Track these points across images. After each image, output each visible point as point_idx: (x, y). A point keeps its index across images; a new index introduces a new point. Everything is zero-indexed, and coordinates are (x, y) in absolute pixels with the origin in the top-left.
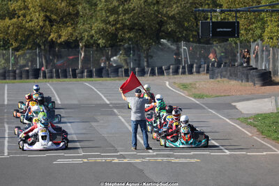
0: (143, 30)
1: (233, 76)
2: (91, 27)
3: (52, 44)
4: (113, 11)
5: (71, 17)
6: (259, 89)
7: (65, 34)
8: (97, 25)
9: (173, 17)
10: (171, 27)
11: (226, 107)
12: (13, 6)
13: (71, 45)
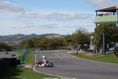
0: (55, 45)
2: (49, 44)
4: (51, 43)
6: (69, 51)
7: (46, 45)
9: (58, 43)
11: (66, 52)
12: (40, 42)
13: (46, 47)
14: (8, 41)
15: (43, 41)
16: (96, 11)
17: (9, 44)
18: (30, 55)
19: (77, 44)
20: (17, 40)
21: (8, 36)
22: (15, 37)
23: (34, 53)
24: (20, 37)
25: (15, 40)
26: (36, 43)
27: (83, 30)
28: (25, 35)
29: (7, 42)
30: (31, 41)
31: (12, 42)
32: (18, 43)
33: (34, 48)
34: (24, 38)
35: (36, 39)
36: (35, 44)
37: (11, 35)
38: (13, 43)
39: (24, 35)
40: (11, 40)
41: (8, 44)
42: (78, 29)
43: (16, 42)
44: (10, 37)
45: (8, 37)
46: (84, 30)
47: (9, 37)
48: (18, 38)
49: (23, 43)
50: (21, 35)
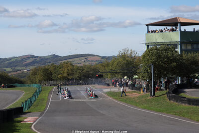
1: (102, 85)
2: (76, 76)
3: (69, 79)
4: (80, 73)
5: (72, 74)
6: (107, 87)
7: (71, 77)
8: (77, 75)
10: (91, 76)
11: (101, 90)
12: (61, 72)
13: (72, 79)
14: (11, 67)
15: (66, 70)
16: (147, 25)
17: (12, 72)
18: (44, 95)
19: (119, 76)
20: (27, 65)
21: (10, 59)
22: (22, 60)
23: (50, 93)
24: (31, 60)
25: (23, 66)
26: (55, 73)
27: (129, 53)
28: (40, 57)
29: (8, 69)
30: (48, 70)
31: (17, 68)
32: (28, 71)
33: (52, 82)
34: (37, 62)
35: (56, 68)
36: (54, 75)
37: (15, 57)
38: (19, 70)
39: (37, 57)
40: (16, 66)
41: (10, 72)
42: (122, 52)
43: (25, 68)
44: (14, 60)
45: (10, 61)
46: (131, 53)
47: (12, 60)
48: (28, 61)
49: (35, 73)
50: (32, 56)
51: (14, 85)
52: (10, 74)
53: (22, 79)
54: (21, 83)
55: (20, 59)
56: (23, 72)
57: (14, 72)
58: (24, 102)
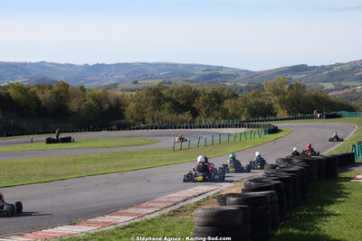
51: (338, 113)
52: (330, 94)
53: (353, 103)
54: (351, 109)
55: (348, 67)
56: (354, 90)
57: (338, 90)
58: (356, 145)
